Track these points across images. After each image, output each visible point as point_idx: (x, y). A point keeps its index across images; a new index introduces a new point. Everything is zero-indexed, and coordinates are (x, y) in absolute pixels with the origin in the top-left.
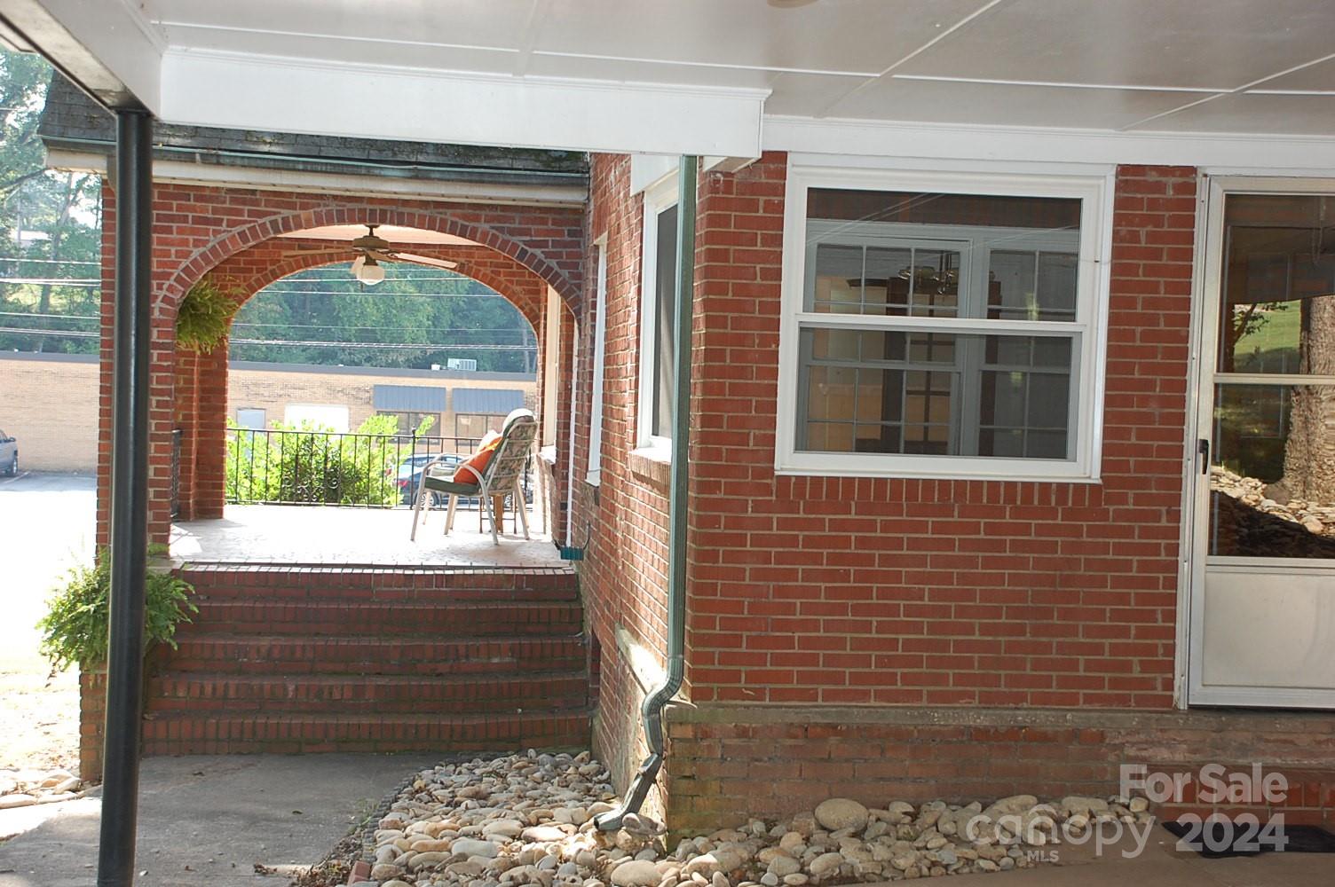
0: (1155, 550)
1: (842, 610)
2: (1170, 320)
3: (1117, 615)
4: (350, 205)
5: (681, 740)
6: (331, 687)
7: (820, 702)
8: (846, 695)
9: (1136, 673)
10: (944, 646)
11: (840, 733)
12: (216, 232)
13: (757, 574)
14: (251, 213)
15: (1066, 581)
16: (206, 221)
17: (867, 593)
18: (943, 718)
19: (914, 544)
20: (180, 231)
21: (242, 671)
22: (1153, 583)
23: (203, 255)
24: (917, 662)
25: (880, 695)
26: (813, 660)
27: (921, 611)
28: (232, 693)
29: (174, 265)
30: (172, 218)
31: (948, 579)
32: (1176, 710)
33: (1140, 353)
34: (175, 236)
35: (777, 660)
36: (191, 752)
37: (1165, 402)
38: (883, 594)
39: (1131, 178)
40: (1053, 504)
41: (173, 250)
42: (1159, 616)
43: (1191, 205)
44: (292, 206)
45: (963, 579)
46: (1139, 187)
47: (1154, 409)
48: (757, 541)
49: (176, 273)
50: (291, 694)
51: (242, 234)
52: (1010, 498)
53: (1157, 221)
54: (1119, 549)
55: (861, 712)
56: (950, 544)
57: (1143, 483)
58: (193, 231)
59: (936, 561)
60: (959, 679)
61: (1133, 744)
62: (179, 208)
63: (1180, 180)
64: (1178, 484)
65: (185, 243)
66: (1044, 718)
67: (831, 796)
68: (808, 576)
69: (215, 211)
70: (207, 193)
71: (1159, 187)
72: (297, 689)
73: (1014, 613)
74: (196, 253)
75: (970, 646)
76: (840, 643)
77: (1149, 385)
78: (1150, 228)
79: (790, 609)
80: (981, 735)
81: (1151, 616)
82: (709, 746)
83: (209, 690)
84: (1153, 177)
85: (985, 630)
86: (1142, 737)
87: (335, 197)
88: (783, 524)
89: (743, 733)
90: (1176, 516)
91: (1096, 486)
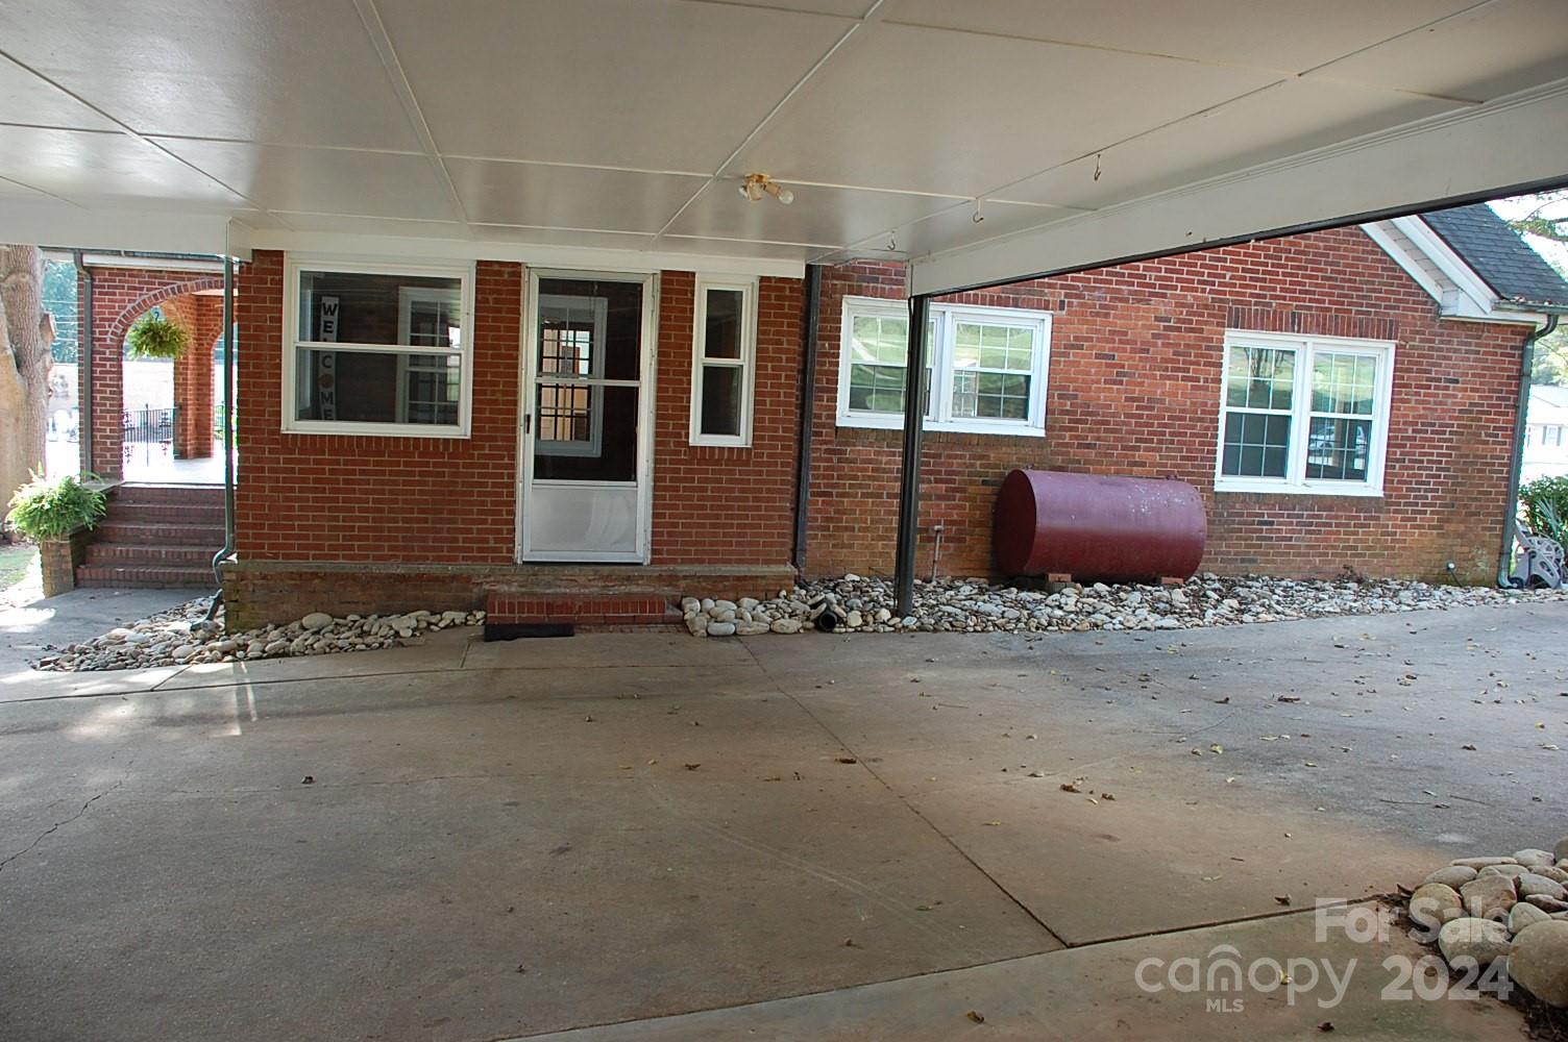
0: (501, 476)
1: (322, 509)
2: (508, 348)
3: (480, 512)
4: (216, 279)
5: (229, 581)
6: (186, 552)
7: (311, 560)
8: (326, 557)
9: (492, 544)
10: (381, 529)
11: (320, 577)
12: (140, 295)
13: (273, 489)
14: (159, 284)
15: (451, 493)
16: (135, 288)
17: (336, 500)
18: (379, 569)
19: (363, 472)
20: (121, 294)
21: (142, 543)
22: (501, 494)
23: (133, 308)
24: (367, 538)
25: (344, 557)
26: (306, 537)
27: (367, 510)
28: (131, 555)
29: (117, 313)
30: (116, 287)
31: (383, 492)
32: (516, 564)
33: (491, 365)
34: (117, 297)
35: (286, 537)
37: (505, 393)
38: (345, 500)
39: (483, 267)
40: (441, 449)
41: (117, 304)
42: (504, 513)
43: (518, 284)
44: (183, 279)
45: (391, 492)
46: (486, 272)
47: (499, 396)
48: (271, 470)
49: (119, 318)
50: (164, 556)
51: (155, 295)
52: (416, 447)
53: (498, 292)
54: (481, 475)
55: (328, 566)
56: (383, 473)
57: (493, 439)
58: (128, 295)
59: (376, 482)
60: (391, 548)
61: (487, 583)
62: (120, 281)
63: (510, 269)
64: (514, 439)
65: (124, 301)
66: (436, 569)
67: (316, 611)
68: (302, 490)
69: (140, 282)
70: (135, 272)
71: (500, 273)
72: (167, 553)
73: (421, 511)
74: (129, 306)
75: (397, 529)
76: (322, 528)
77: (496, 384)
78: (495, 296)
79: (292, 508)
80: (402, 578)
81: (500, 513)
82: (246, 585)
83: (118, 553)
84: (496, 267)
85: (405, 520)
86: (492, 579)
87: (207, 274)
88: (286, 461)
89: (264, 578)
90: (513, 457)
91: (468, 440)
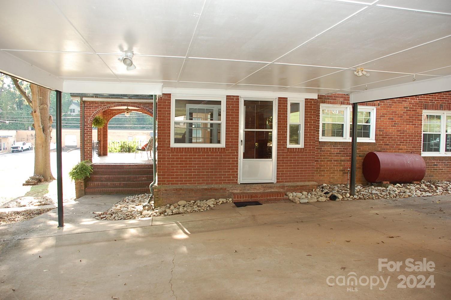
0: (234, 158)
1: (182, 169)
2: (236, 121)
3: (228, 169)
4: (120, 103)
5: (155, 192)
6: (115, 183)
7: (179, 185)
8: (184, 184)
9: (232, 178)
10: (200, 175)
11: (182, 190)
12: (98, 109)
13: (168, 164)
14: (103, 105)
15: (220, 164)
16: (96, 107)
17: (187, 167)
18: (199, 187)
19: (194, 158)
20: (92, 109)
21: (102, 181)
22: (234, 164)
23: (96, 113)
24: (195, 178)
25: (189, 183)
26: (178, 178)
27: (196, 169)
28: (100, 185)
29: (91, 114)
30: (91, 107)
31: (200, 164)
32: (238, 184)
33: (231, 126)
34: (91, 110)
35: (171, 178)
36: (93, 194)
37: (235, 134)
38: (189, 167)
39: (228, 97)
40: (217, 151)
41: (91, 112)
42: (235, 169)
43: (238, 102)
44: (110, 104)
45: (203, 164)
46: (230, 99)
47: (233, 135)
48: (168, 158)
49: (92, 115)
50: (109, 185)
51: (102, 109)
52: (210, 150)
53: (233, 104)
54: (228, 158)
55: (185, 186)
56: (200, 158)
57: (232, 147)
58: (94, 109)
59: (198, 161)
60: (202, 180)
61: (231, 190)
62: (92, 105)
63: (236, 98)
64: (238, 147)
65: (93, 111)
66: (216, 186)
67: (181, 200)
68: (176, 164)
69: (98, 105)
70: (97, 102)
71: (233, 99)
72: (110, 184)
73: (211, 169)
74: (95, 112)
75: (204, 175)
76: (182, 175)
77: (233, 131)
78: (232, 106)
79: (174, 170)
80: (206, 189)
81: (234, 169)
82: (160, 193)
83: (96, 184)
84: (232, 97)
85: (207, 172)
86: (232, 189)
87: (117, 102)
88: (172, 155)
89: (166, 190)
90: (237, 153)
91: (225, 148)
